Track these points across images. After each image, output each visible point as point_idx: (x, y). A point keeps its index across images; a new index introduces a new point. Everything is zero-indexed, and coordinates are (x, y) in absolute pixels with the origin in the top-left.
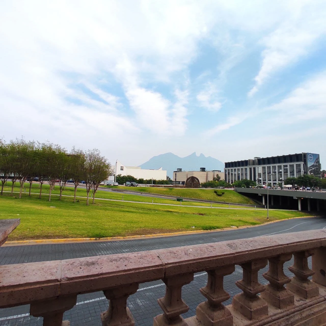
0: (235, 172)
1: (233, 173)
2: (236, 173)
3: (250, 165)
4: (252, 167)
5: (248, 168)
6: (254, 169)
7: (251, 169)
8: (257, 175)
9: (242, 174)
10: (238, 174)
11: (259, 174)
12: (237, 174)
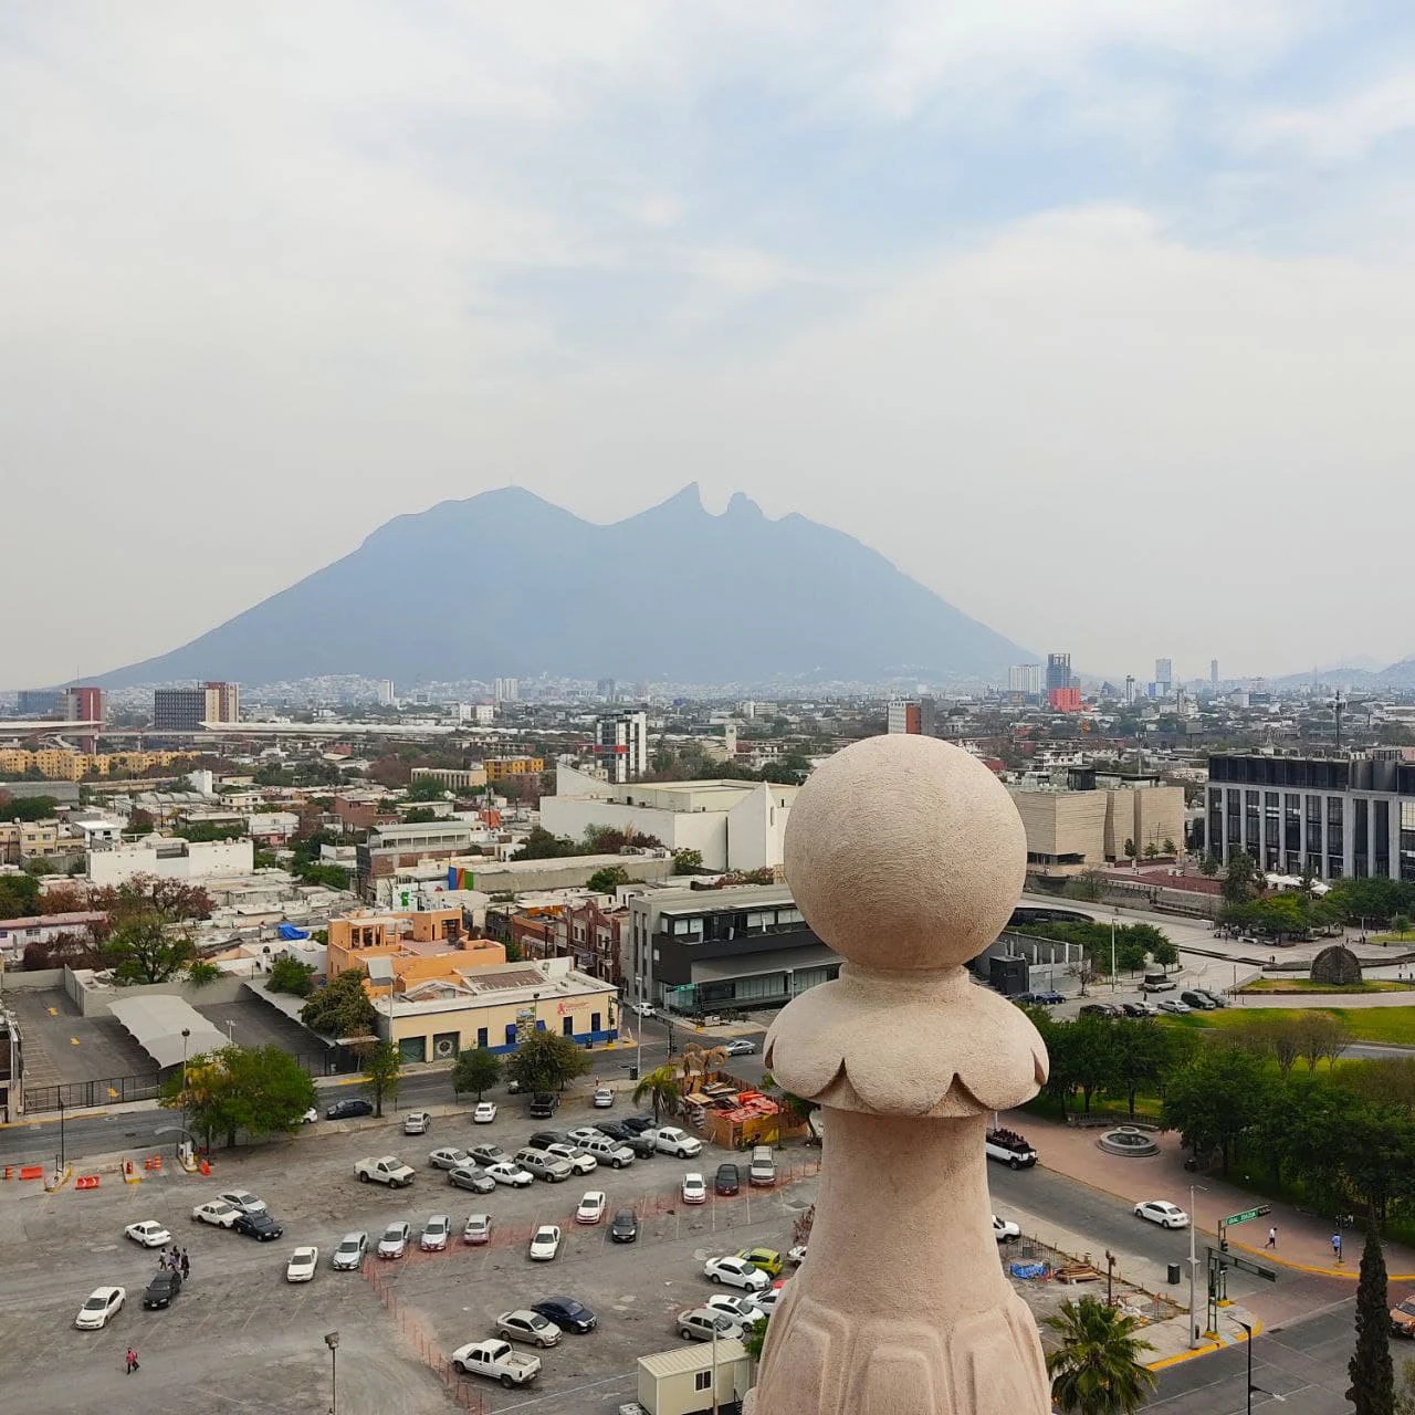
0: (1269, 808)
1: (1260, 809)
2: (1277, 812)
3: (1353, 787)
4: (1372, 798)
5: (1348, 800)
6: (1382, 809)
7: (1361, 807)
8: (1394, 835)
9: (1314, 824)
10: (1287, 819)
11: (1402, 830)
12: (1282, 817)
